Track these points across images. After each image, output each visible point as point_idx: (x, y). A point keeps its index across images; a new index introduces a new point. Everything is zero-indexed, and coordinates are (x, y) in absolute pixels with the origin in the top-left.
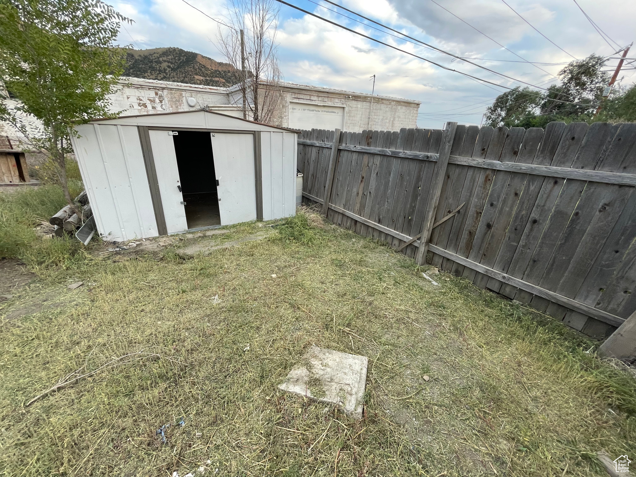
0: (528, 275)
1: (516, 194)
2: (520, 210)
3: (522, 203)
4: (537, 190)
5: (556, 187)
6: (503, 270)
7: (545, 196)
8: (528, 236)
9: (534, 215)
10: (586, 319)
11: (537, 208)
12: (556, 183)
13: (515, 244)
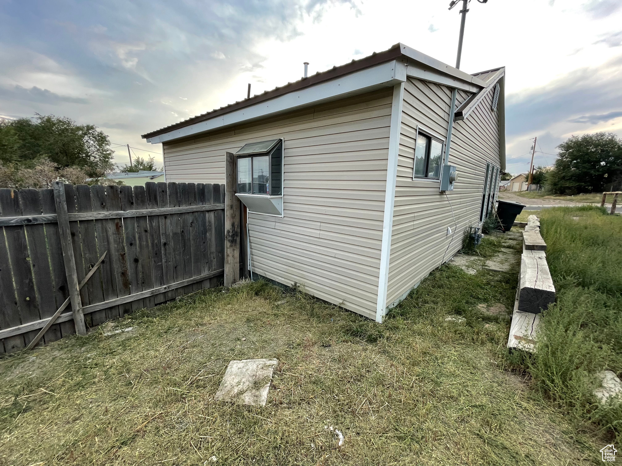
0: (176, 278)
1: (146, 231)
2: (153, 241)
3: (152, 236)
4: (157, 225)
5: (167, 220)
6: (161, 284)
7: (164, 227)
8: (165, 255)
9: (163, 241)
10: (208, 281)
11: (162, 235)
12: (166, 218)
13: (160, 263)
